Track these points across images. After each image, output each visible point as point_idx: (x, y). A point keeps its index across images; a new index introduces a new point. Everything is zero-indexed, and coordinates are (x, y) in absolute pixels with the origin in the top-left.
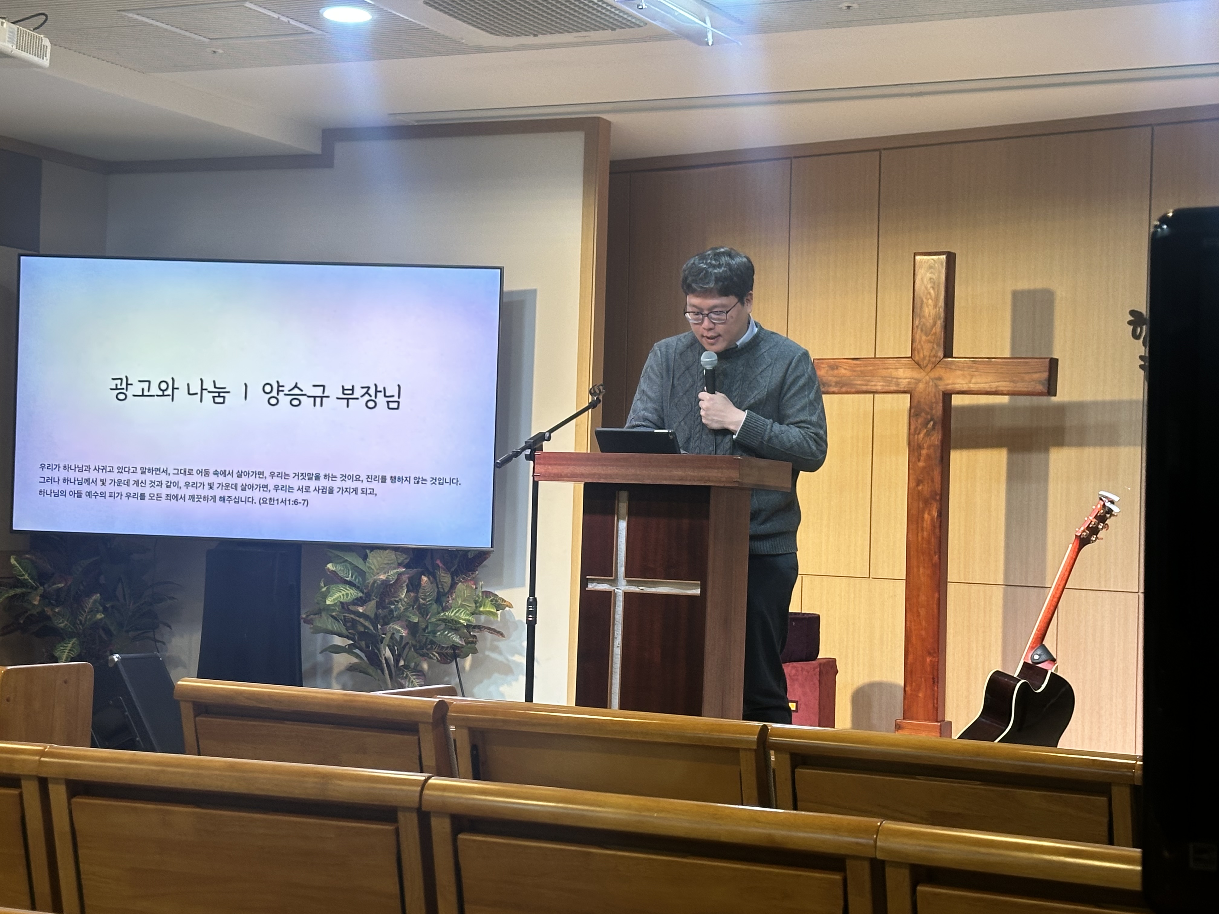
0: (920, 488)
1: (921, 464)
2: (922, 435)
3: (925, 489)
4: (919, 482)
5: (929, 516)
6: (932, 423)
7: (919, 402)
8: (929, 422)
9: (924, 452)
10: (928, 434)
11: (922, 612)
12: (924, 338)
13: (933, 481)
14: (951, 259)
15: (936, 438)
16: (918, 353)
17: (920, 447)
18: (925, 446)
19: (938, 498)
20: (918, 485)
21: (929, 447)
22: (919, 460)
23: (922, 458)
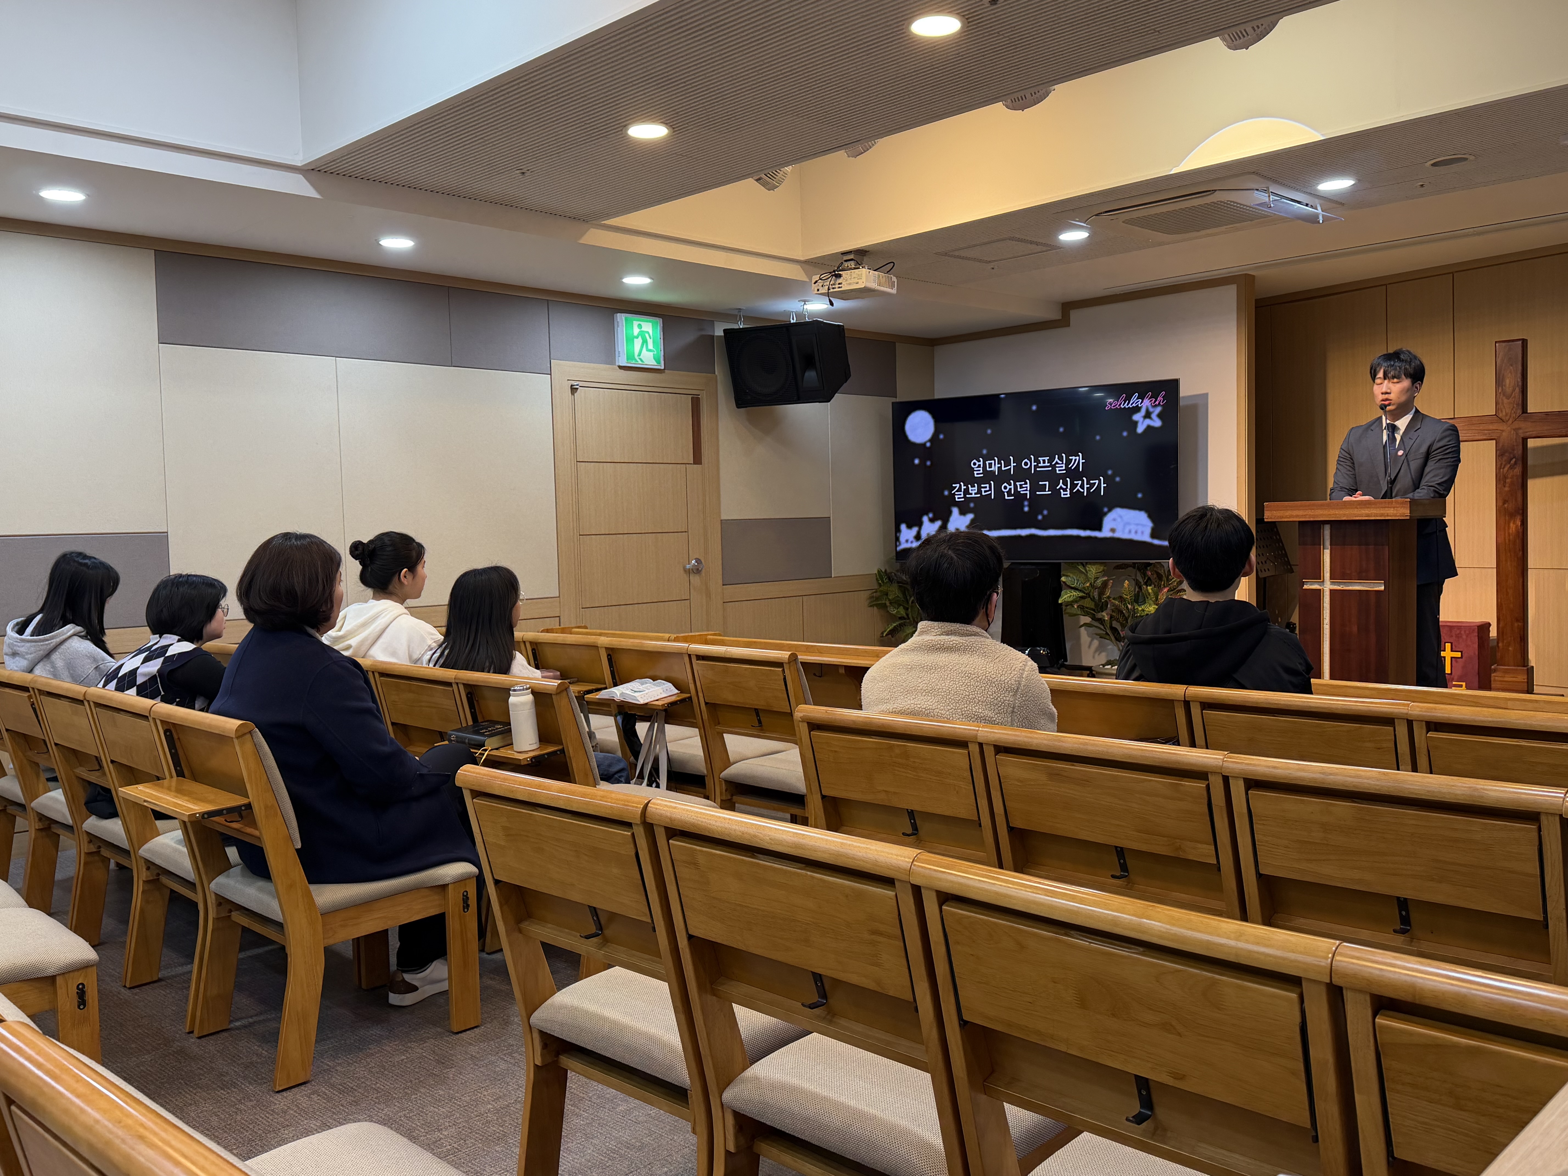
0: (1506, 505)
1: (1507, 489)
2: (1506, 469)
3: (1510, 506)
4: (1505, 502)
5: (1514, 526)
6: (1514, 460)
7: (1503, 446)
8: (1511, 459)
9: (1508, 480)
10: (1512, 467)
11: (1510, 592)
12: (1506, 401)
13: (1516, 500)
14: (1524, 342)
15: (1518, 470)
16: (1502, 411)
17: (1505, 477)
18: (1509, 476)
19: (1521, 512)
20: (1504, 504)
21: (1512, 477)
22: (1504, 486)
23: (1507, 485)
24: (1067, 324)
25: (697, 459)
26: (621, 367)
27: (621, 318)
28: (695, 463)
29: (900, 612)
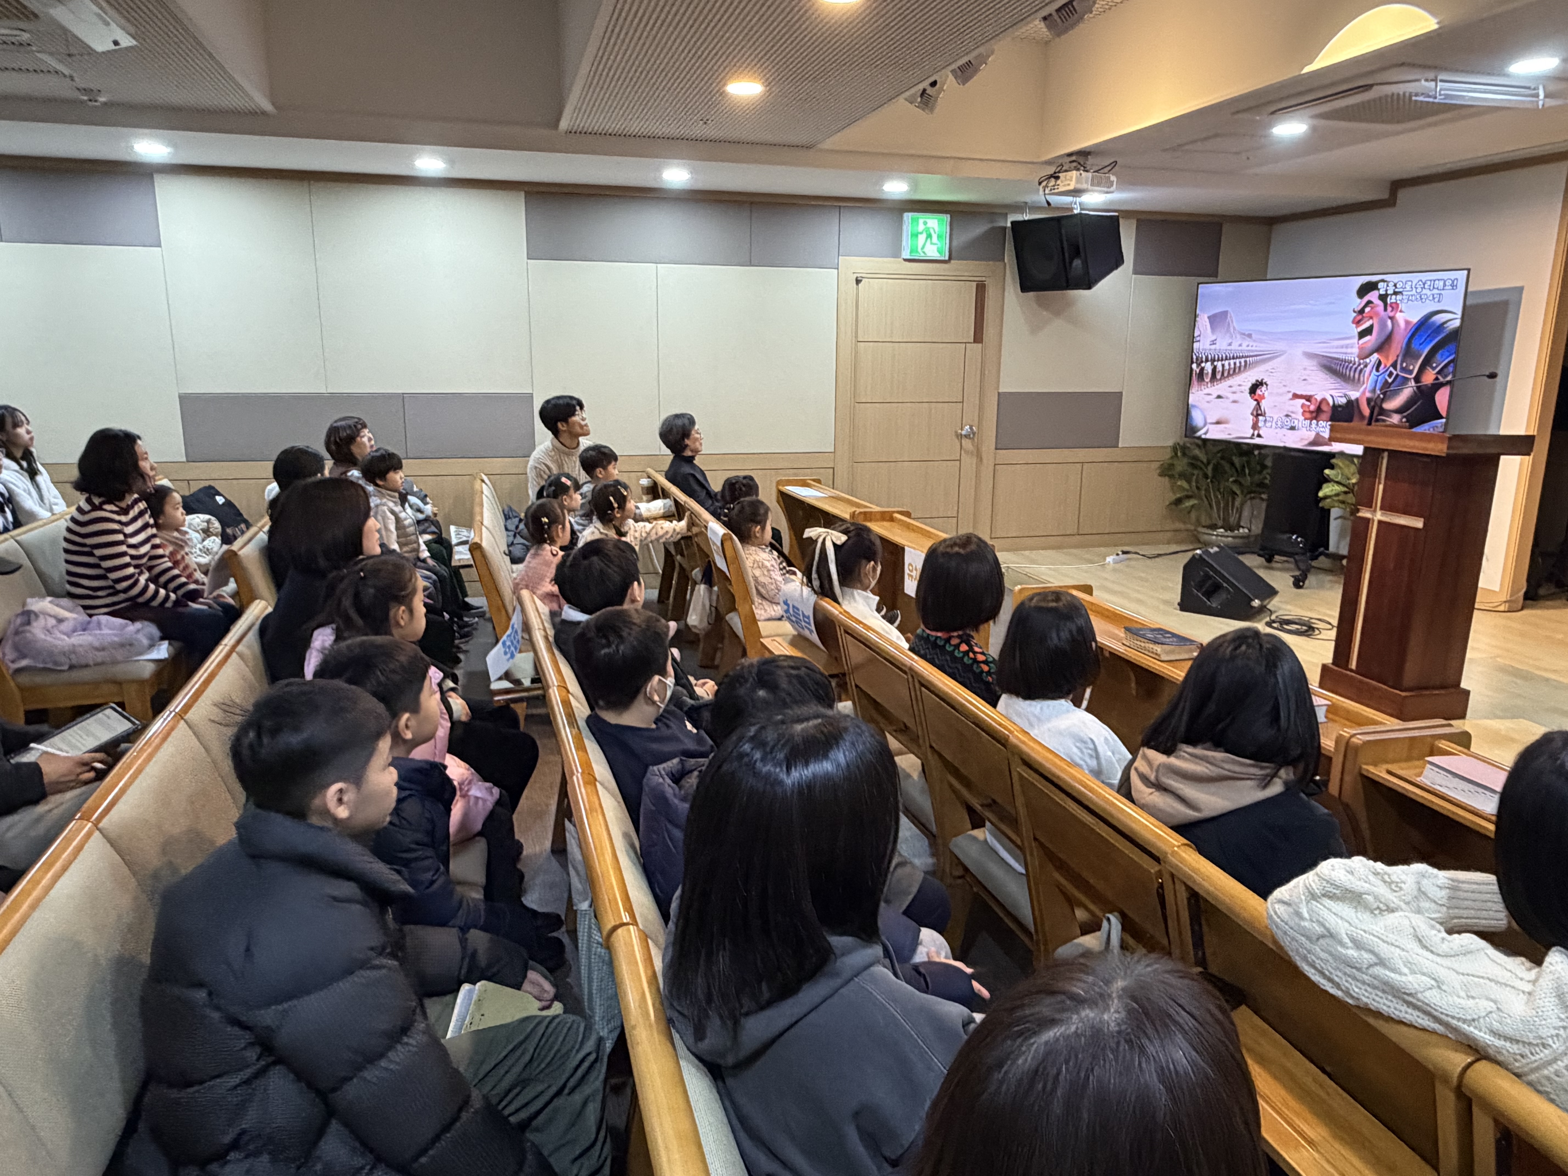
24: (1394, 204)
25: (978, 337)
26: (905, 260)
27: (908, 216)
28: (975, 341)
29: (1185, 485)
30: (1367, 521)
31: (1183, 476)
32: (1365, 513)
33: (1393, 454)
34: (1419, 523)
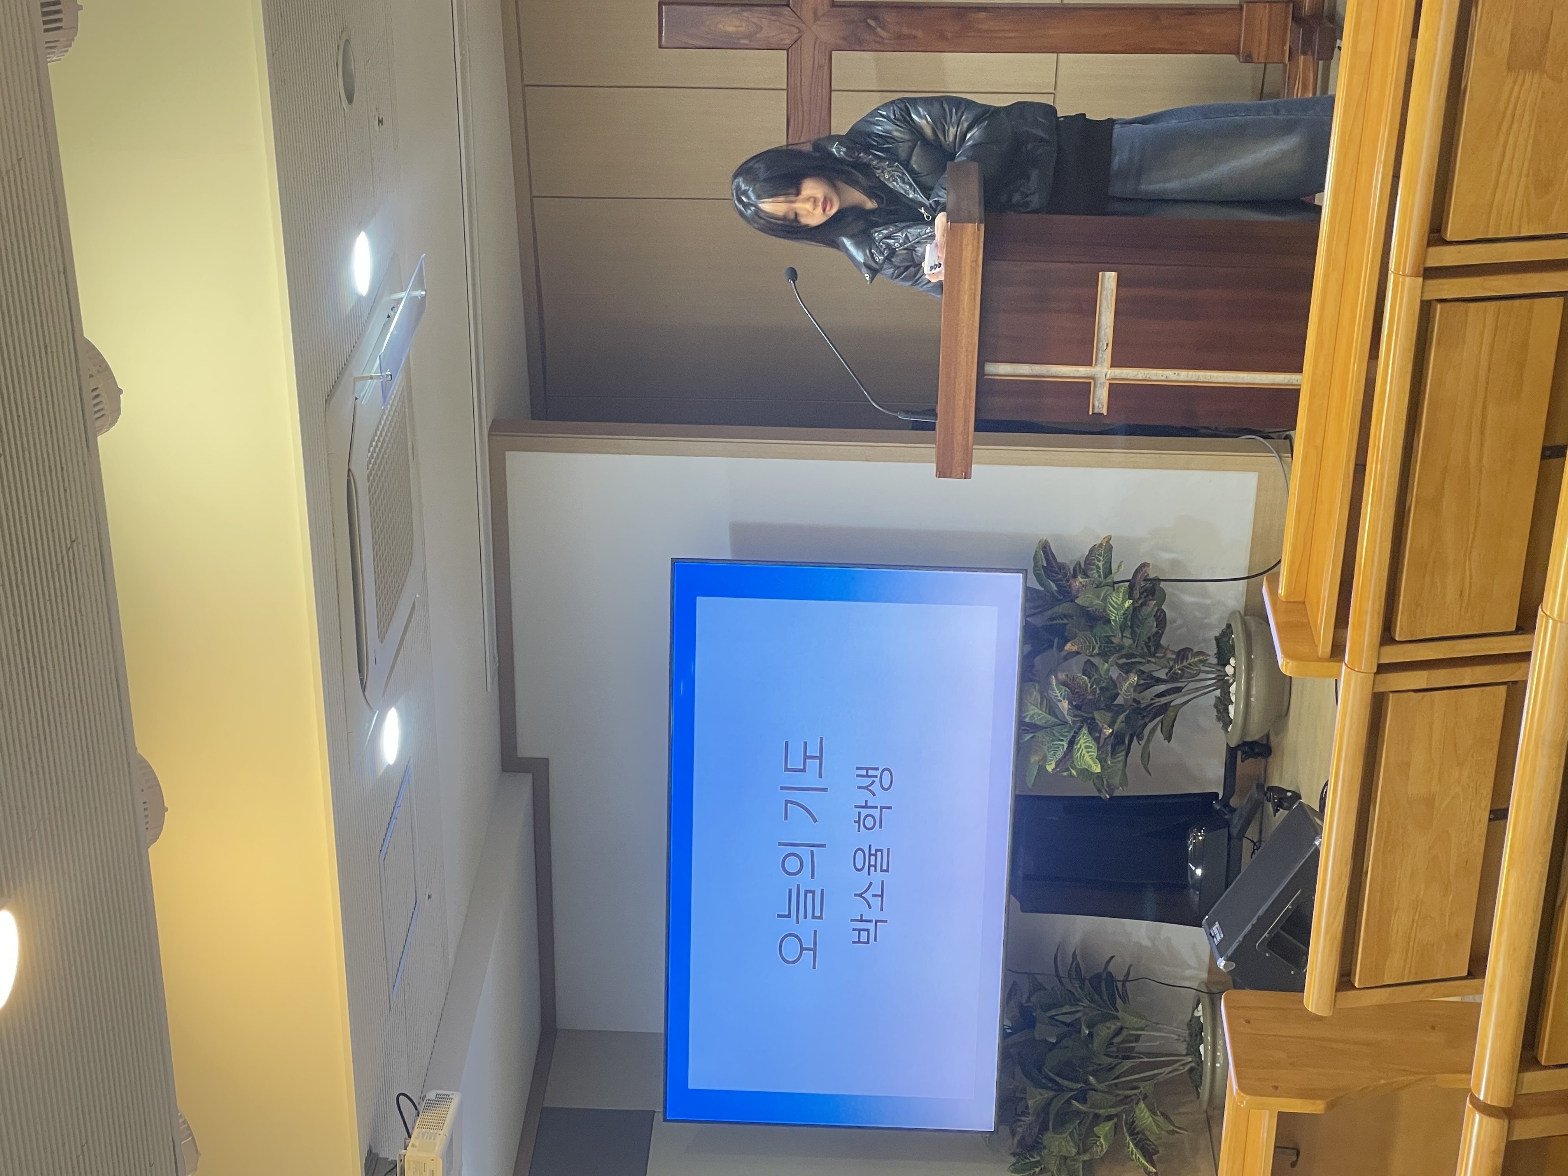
0: (948, 37)
1: (920, 35)
2: (883, 36)
4: (942, 39)
7: (843, 39)
12: (762, 34)
16: (781, 40)
17: (898, 37)
20: (945, 40)
22: (916, 39)
23: (913, 35)
24: (545, 762)
29: (1104, 1129)
30: (1116, 390)
31: (1085, 1142)
32: (1100, 400)
33: (987, 354)
34: (1109, 280)
